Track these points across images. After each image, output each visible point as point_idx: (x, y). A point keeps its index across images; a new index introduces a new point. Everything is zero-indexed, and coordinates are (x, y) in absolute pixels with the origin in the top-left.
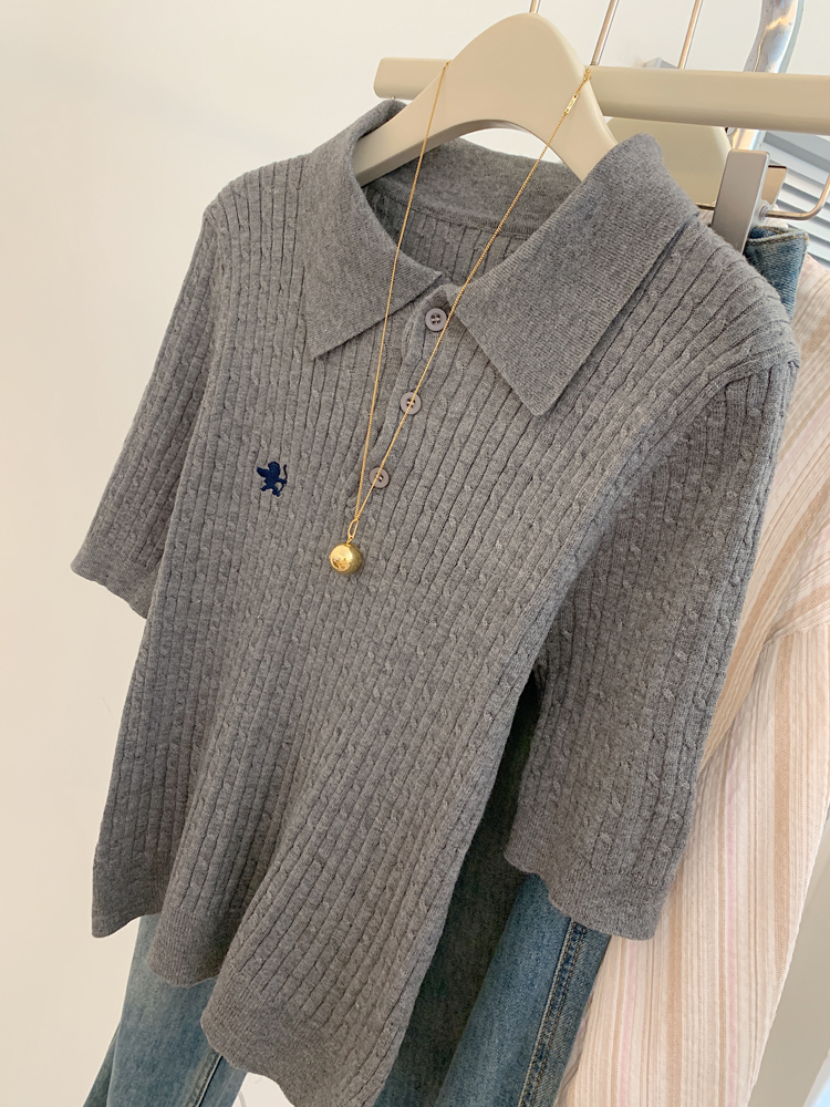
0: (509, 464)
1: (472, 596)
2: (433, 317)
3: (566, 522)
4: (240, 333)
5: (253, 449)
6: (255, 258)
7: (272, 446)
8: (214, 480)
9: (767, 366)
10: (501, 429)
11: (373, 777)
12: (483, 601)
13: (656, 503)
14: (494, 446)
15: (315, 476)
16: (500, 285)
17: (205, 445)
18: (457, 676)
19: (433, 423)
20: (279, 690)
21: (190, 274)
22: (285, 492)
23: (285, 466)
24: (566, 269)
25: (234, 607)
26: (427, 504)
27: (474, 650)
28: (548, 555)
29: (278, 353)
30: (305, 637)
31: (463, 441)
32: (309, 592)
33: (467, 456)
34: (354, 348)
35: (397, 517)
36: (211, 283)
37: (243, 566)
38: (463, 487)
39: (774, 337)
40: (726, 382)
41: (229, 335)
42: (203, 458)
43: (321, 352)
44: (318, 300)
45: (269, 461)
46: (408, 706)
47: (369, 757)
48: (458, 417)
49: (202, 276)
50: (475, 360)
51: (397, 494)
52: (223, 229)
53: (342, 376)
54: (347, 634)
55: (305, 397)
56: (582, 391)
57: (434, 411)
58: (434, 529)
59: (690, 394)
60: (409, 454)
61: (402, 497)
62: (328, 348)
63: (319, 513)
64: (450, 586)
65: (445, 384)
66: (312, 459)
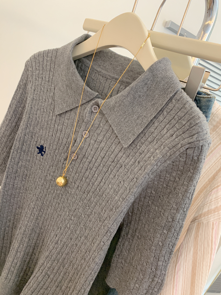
0: (115, 160)
1: (101, 201)
2: (94, 108)
3: (132, 184)
4: (34, 103)
5: (36, 140)
6: (40, 80)
7: (41, 140)
8: (23, 149)
9: (201, 145)
10: (114, 148)
11: (66, 252)
12: (104, 204)
13: (161, 180)
14: (111, 153)
15: (55, 152)
16: (116, 103)
17: (21, 138)
18: (94, 226)
19: (92, 142)
20: (39, 218)
21: (20, 81)
22: (45, 155)
23: (45, 147)
24: (137, 100)
25: (27, 189)
26: (89, 167)
27: (100, 219)
28: (125, 194)
29: (45, 111)
30: (48, 203)
31: (101, 149)
32: (50, 189)
33: (102, 154)
34: (69, 113)
35: (79, 170)
36: (27, 85)
37: (30, 176)
38: (100, 164)
39: (204, 135)
40: (187, 147)
41: (30, 103)
42: (20, 142)
43: (58, 113)
44: (59, 97)
45: (40, 145)
46: (78, 232)
47: (65, 246)
48: (100, 141)
49: (24, 82)
50: (107, 124)
51: (79, 162)
52: (31, 69)
53: (65, 121)
54: (61, 205)
55: (53, 126)
56: (140, 141)
57: (93, 138)
58: (90, 176)
60: (84, 150)
61: (81, 164)
62: (61, 112)
63: (55, 164)
64: (94, 196)
65: (97, 130)
66: (54, 146)
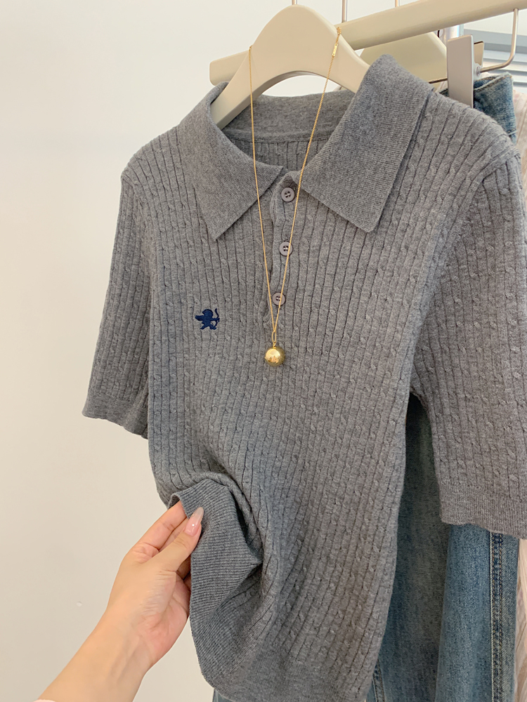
0: (359, 267)
1: (359, 353)
2: (286, 194)
3: (408, 291)
4: (164, 239)
5: (190, 306)
6: (161, 193)
7: (202, 300)
8: (169, 331)
9: (504, 161)
10: (349, 248)
12: (367, 354)
14: (346, 259)
15: (239, 310)
16: (325, 163)
17: (159, 311)
18: (362, 403)
19: (303, 256)
21: (120, 215)
22: (220, 325)
23: (216, 310)
24: (363, 142)
26: (313, 306)
27: (370, 384)
28: (403, 313)
29: (191, 243)
31: (325, 262)
32: (251, 380)
33: (331, 270)
34: (240, 226)
35: (297, 319)
36: (134, 217)
38: (333, 289)
39: (503, 144)
40: (482, 178)
42: (160, 320)
43: (219, 235)
44: (209, 205)
45: (202, 310)
46: (333, 431)
47: (317, 468)
48: (318, 248)
49: (127, 214)
50: (319, 211)
51: (292, 305)
52: (136, 182)
53: (237, 245)
54: (283, 398)
55: (218, 265)
56: (393, 210)
57: (301, 249)
58: (322, 320)
59: (463, 193)
60: (293, 279)
61: (296, 306)
62: (223, 231)
63: (247, 331)
64: (343, 351)
65: (304, 231)
66: (233, 300)
